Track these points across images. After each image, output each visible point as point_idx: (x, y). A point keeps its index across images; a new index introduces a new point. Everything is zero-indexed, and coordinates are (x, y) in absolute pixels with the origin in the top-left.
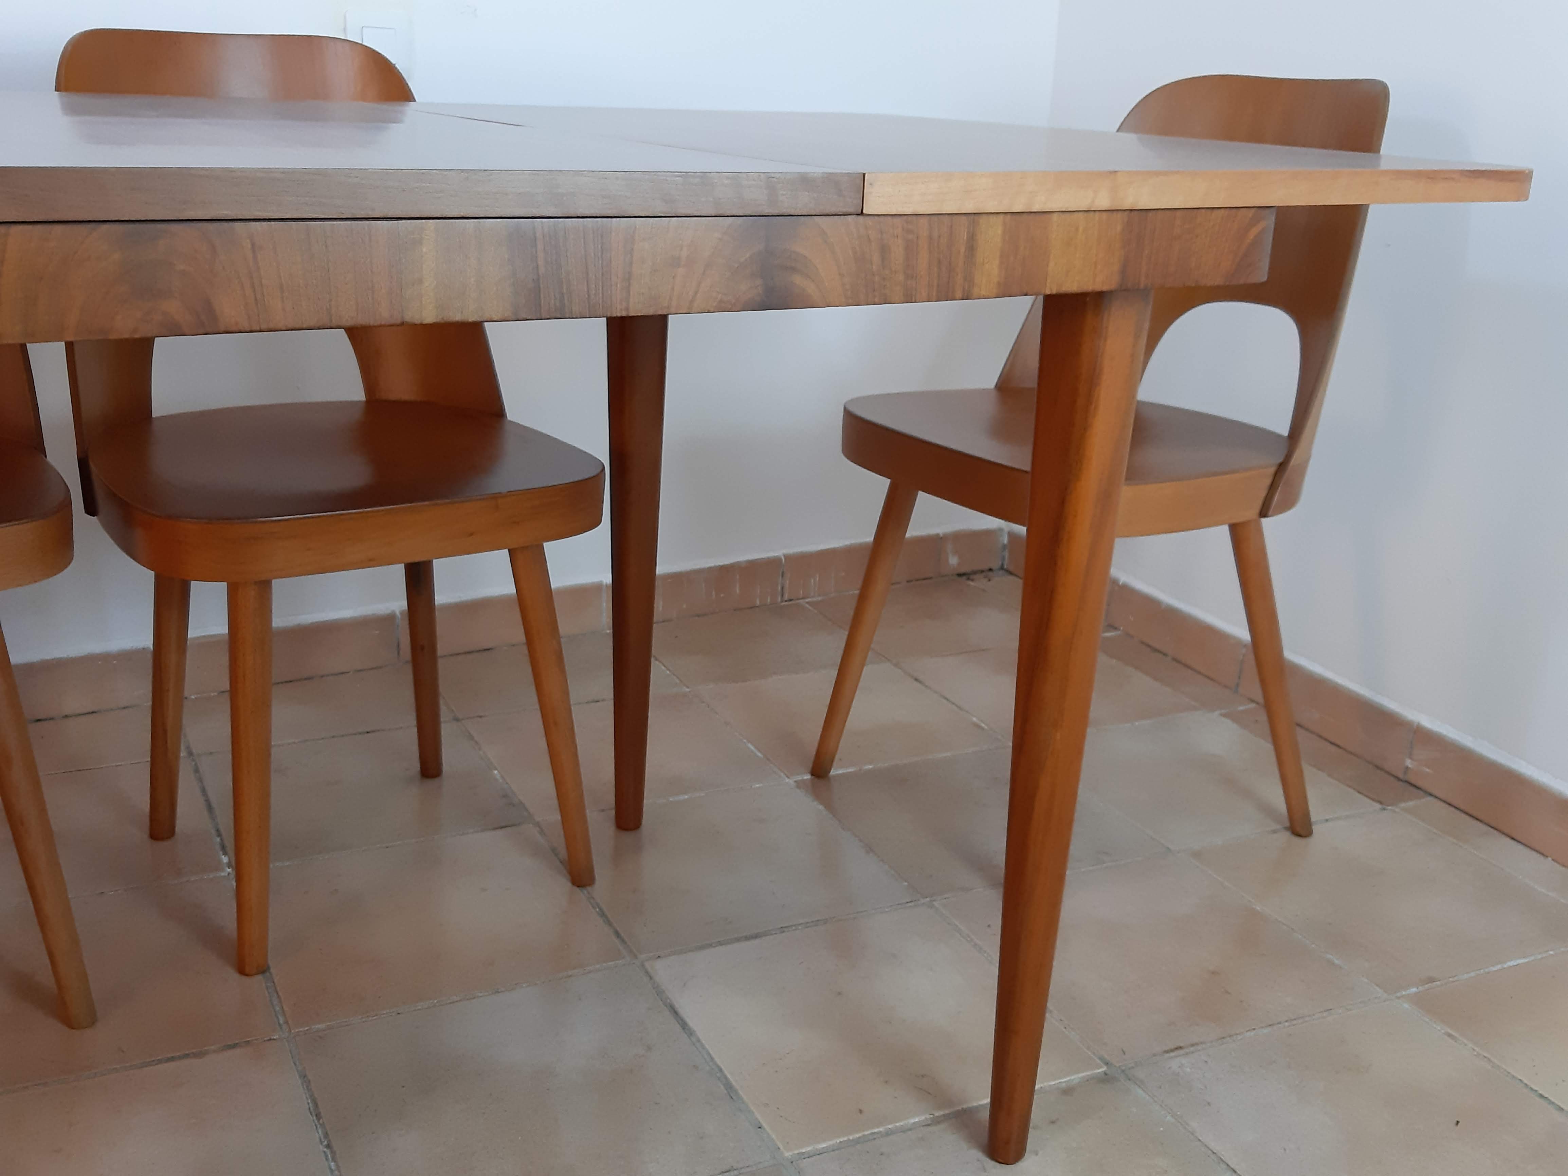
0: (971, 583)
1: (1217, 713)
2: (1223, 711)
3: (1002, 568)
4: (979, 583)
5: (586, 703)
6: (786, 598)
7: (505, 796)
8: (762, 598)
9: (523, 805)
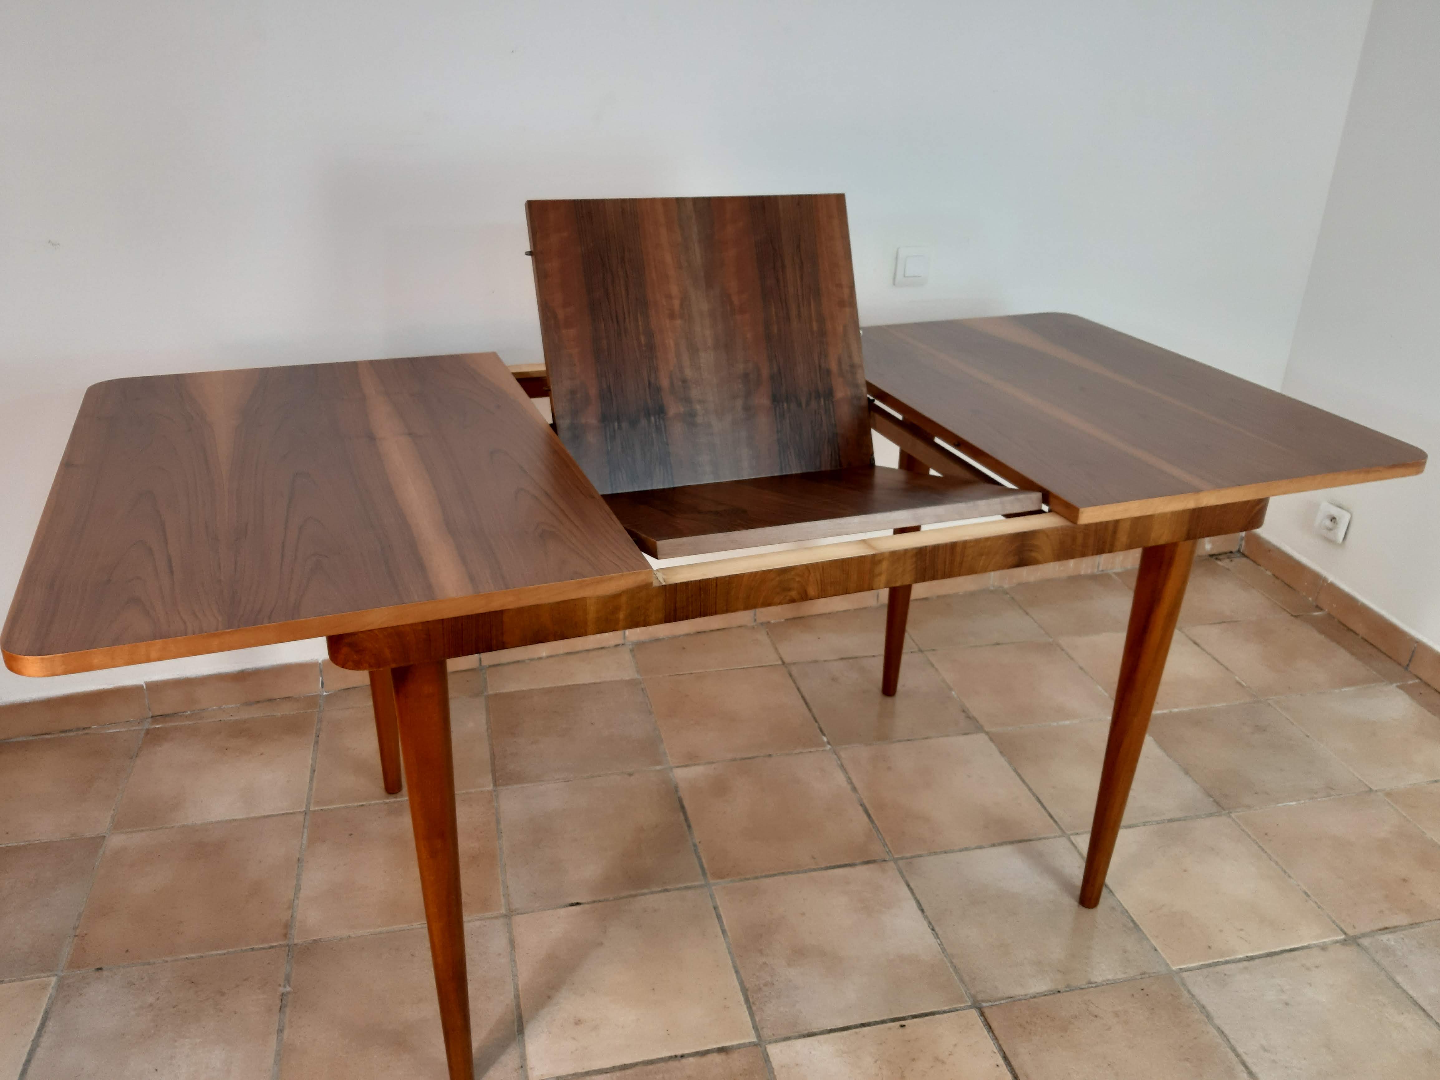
0: (1219, 563)
1: (1395, 685)
2: (1398, 684)
3: (1239, 551)
4: (1224, 563)
5: (1002, 644)
6: (1100, 569)
7: (963, 711)
8: (1086, 570)
9: (975, 718)
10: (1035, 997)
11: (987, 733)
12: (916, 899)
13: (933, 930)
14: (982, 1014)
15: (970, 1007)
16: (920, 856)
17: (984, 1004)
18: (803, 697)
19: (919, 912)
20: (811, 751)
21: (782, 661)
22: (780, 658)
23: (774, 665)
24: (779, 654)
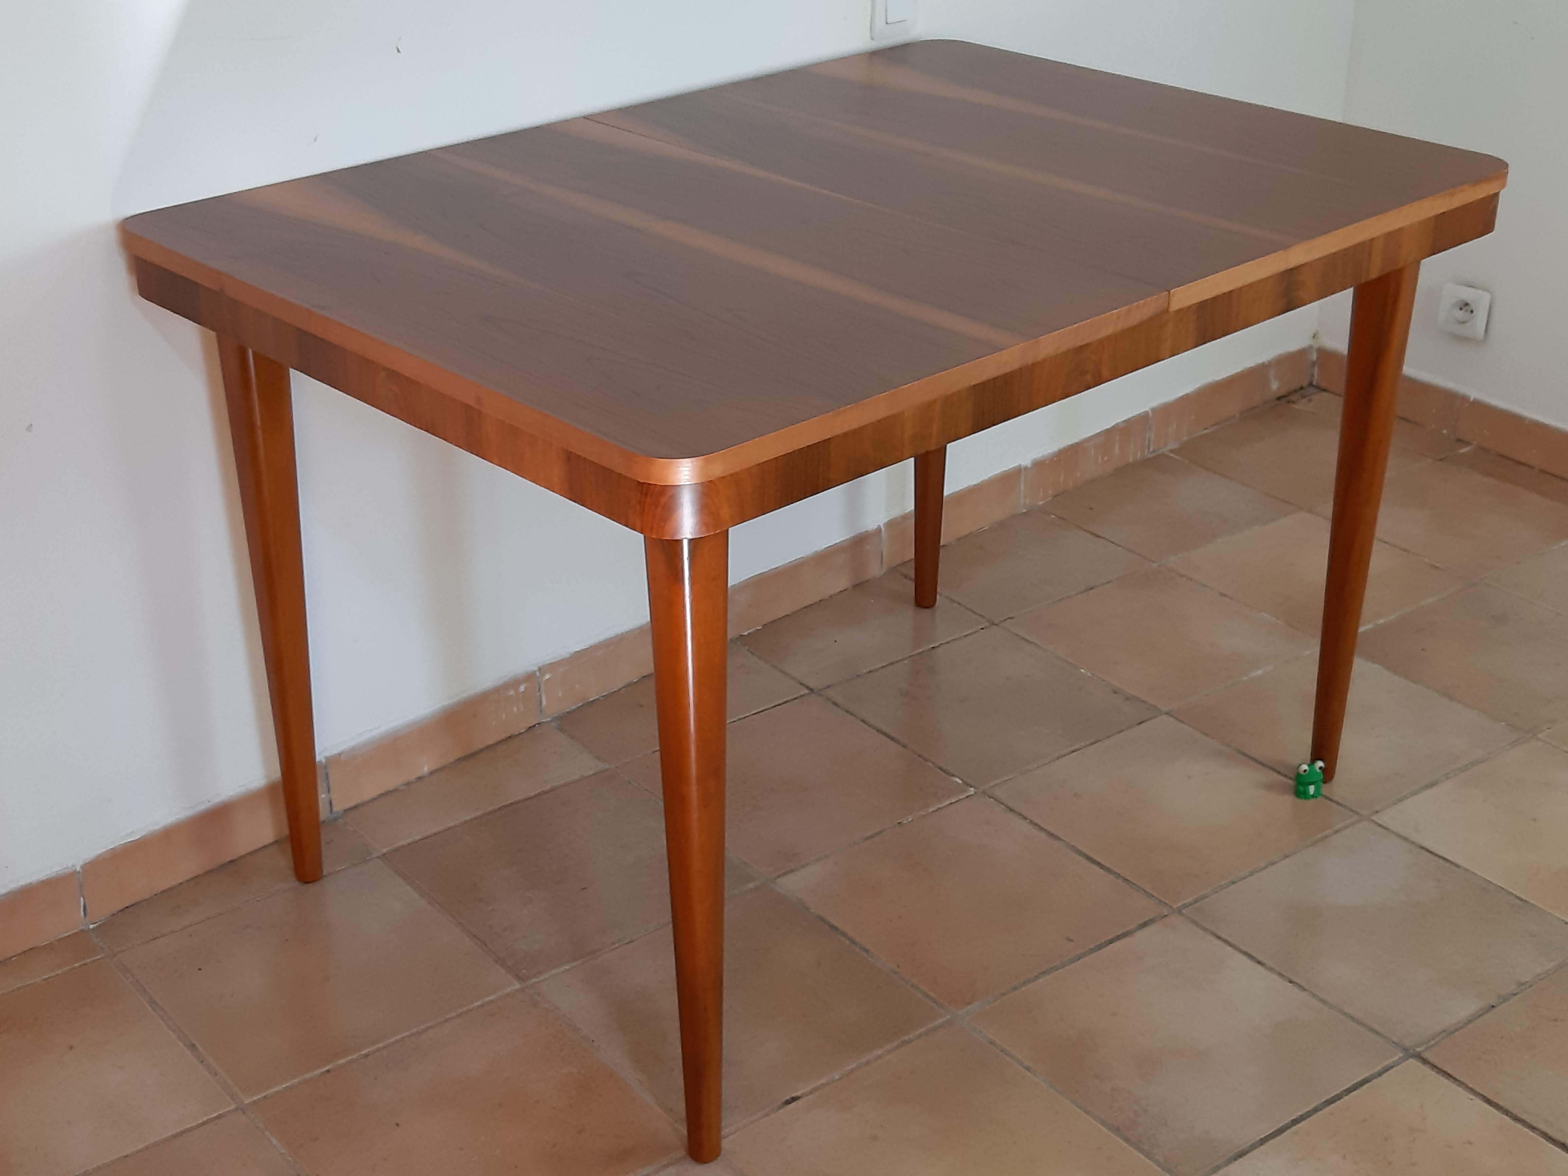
3: (1311, 384)
4: (1297, 404)
5: (1085, 591)
6: (1151, 450)
7: (1115, 692)
8: (1134, 454)
9: (1138, 698)
10: (1470, 1021)
11: (1168, 713)
12: (1240, 951)
13: (1291, 982)
14: (1425, 1061)
15: (1405, 1059)
16: (1206, 897)
17: (1419, 1049)
19: (1259, 967)
20: (953, 801)
21: (807, 687)
22: (802, 684)
23: (802, 696)
24: (793, 678)
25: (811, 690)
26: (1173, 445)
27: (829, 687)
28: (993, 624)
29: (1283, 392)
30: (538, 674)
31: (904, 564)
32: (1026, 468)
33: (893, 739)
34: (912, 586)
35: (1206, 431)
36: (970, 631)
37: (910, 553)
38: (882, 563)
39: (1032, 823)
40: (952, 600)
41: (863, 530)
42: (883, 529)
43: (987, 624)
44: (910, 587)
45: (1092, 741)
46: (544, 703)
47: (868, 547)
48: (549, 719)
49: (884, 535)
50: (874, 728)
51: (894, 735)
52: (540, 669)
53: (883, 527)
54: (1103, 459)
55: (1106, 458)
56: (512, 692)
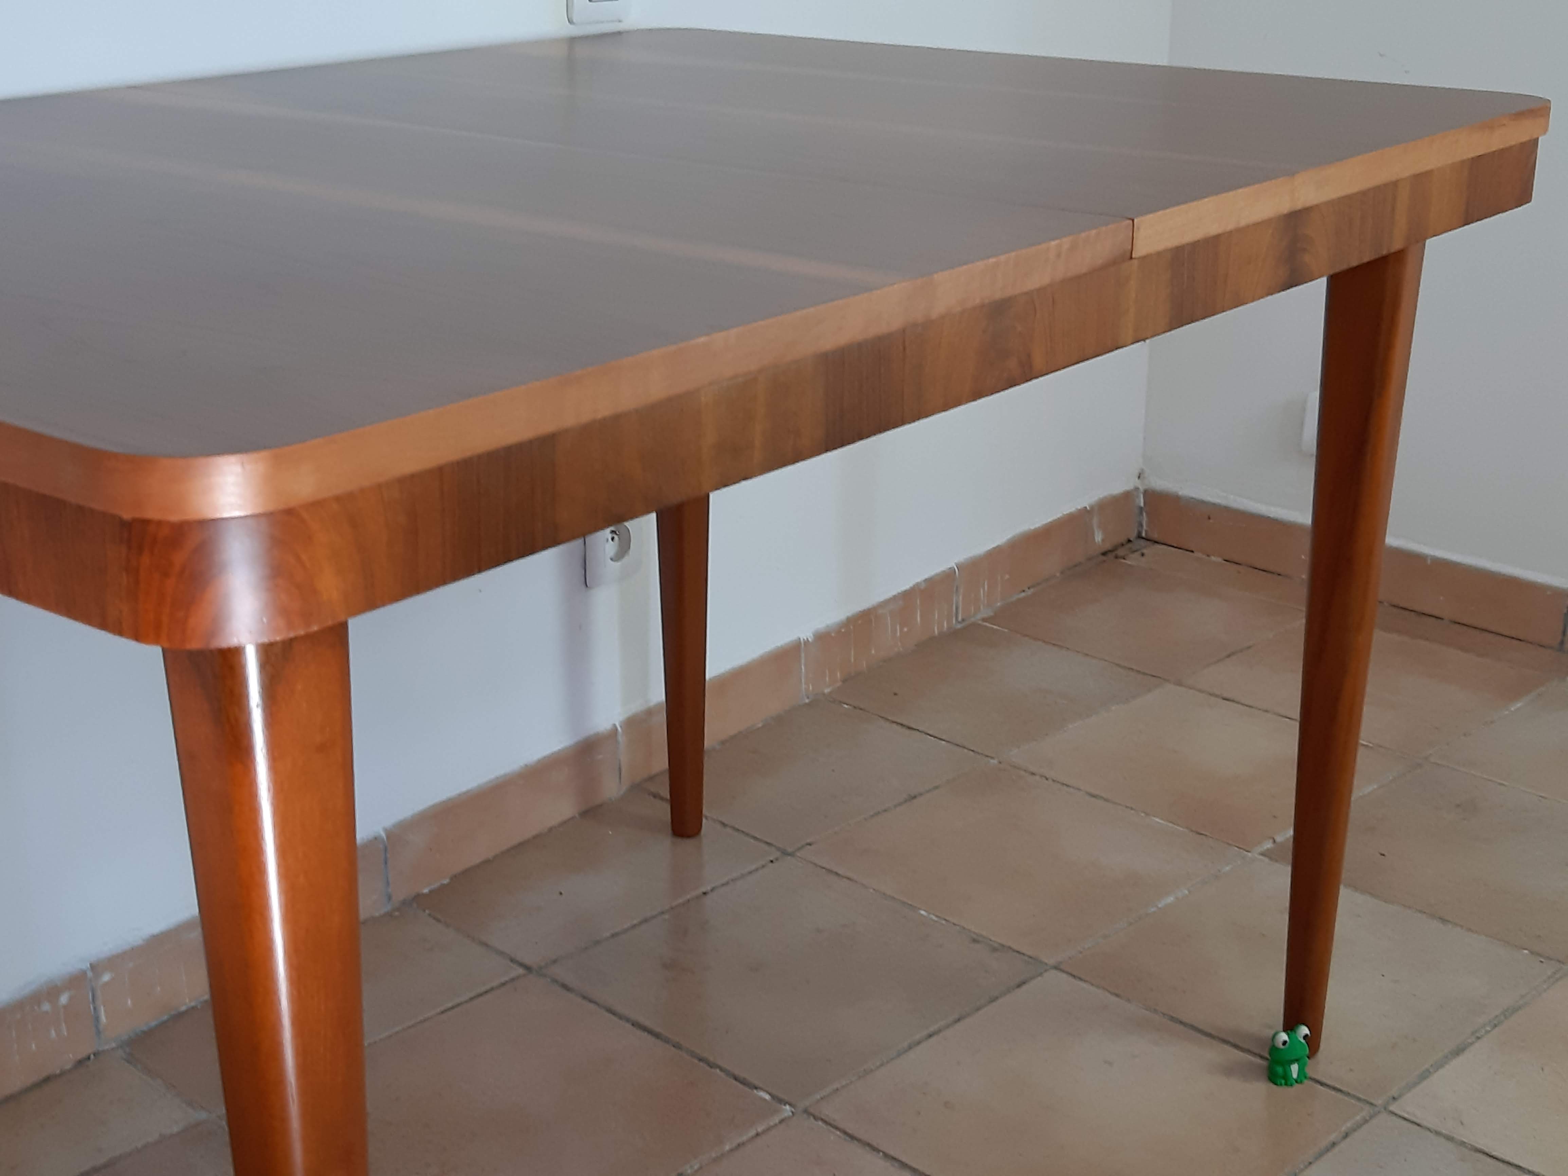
0: (1127, 562)
3: (1139, 536)
4: (1133, 560)
5: (906, 801)
6: (960, 619)
7: (975, 941)
8: (940, 624)
9: (1010, 948)
11: (1057, 968)
18: (636, 1024)
20: (760, 1130)
21: (522, 965)
22: (512, 960)
23: (513, 980)
24: (501, 953)
25: (528, 968)
26: (985, 612)
27: (555, 962)
28: (785, 853)
29: (1108, 546)
30: (90, 974)
31: (651, 778)
32: (807, 642)
33: (657, 1036)
34: (667, 807)
35: (1023, 594)
36: (753, 867)
37: (661, 762)
38: (620, 778)
39: (886, 1156)
40: (724, 825)
41: (592, 732)
42: (619, 729)
43: (778, 854)
44: (664, 811)
45: (956, 1016)
46: (103, 1018)
47: (600, 757)
48: (114, 1045)
49: (621, 738)
50: (628, 1020)
51: (658, 1029)
52: (93, 967)
53: (621, 727)
54: (901, 631)
55: (905, 629)
56: (46, 1007)
